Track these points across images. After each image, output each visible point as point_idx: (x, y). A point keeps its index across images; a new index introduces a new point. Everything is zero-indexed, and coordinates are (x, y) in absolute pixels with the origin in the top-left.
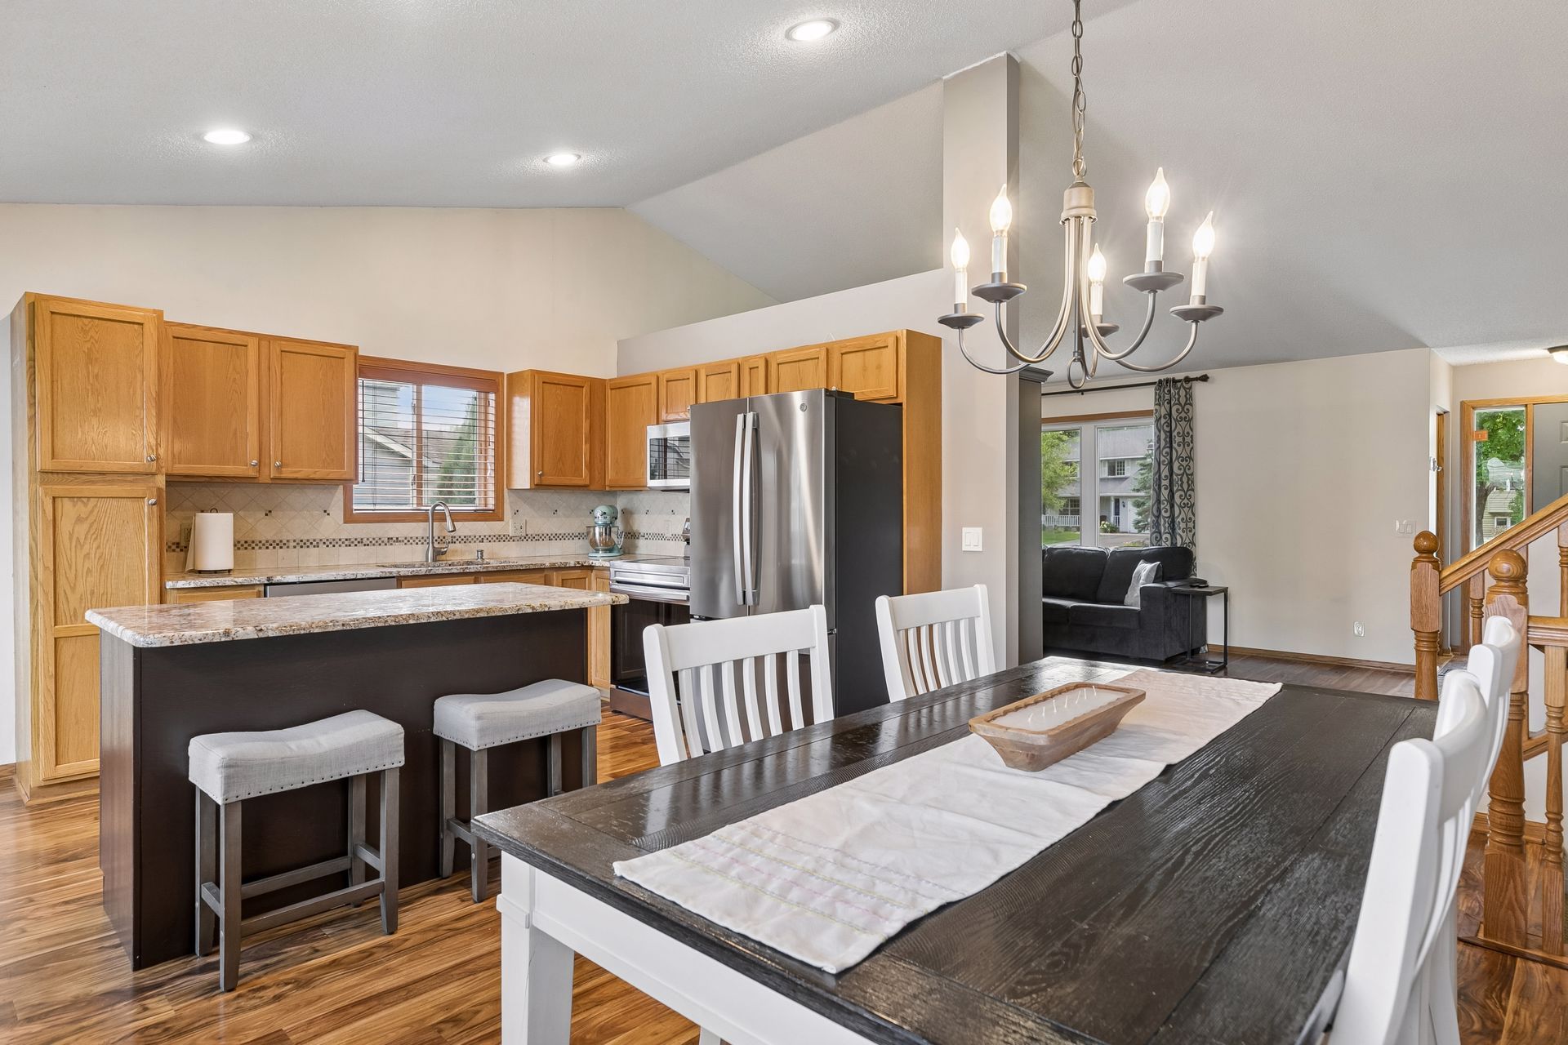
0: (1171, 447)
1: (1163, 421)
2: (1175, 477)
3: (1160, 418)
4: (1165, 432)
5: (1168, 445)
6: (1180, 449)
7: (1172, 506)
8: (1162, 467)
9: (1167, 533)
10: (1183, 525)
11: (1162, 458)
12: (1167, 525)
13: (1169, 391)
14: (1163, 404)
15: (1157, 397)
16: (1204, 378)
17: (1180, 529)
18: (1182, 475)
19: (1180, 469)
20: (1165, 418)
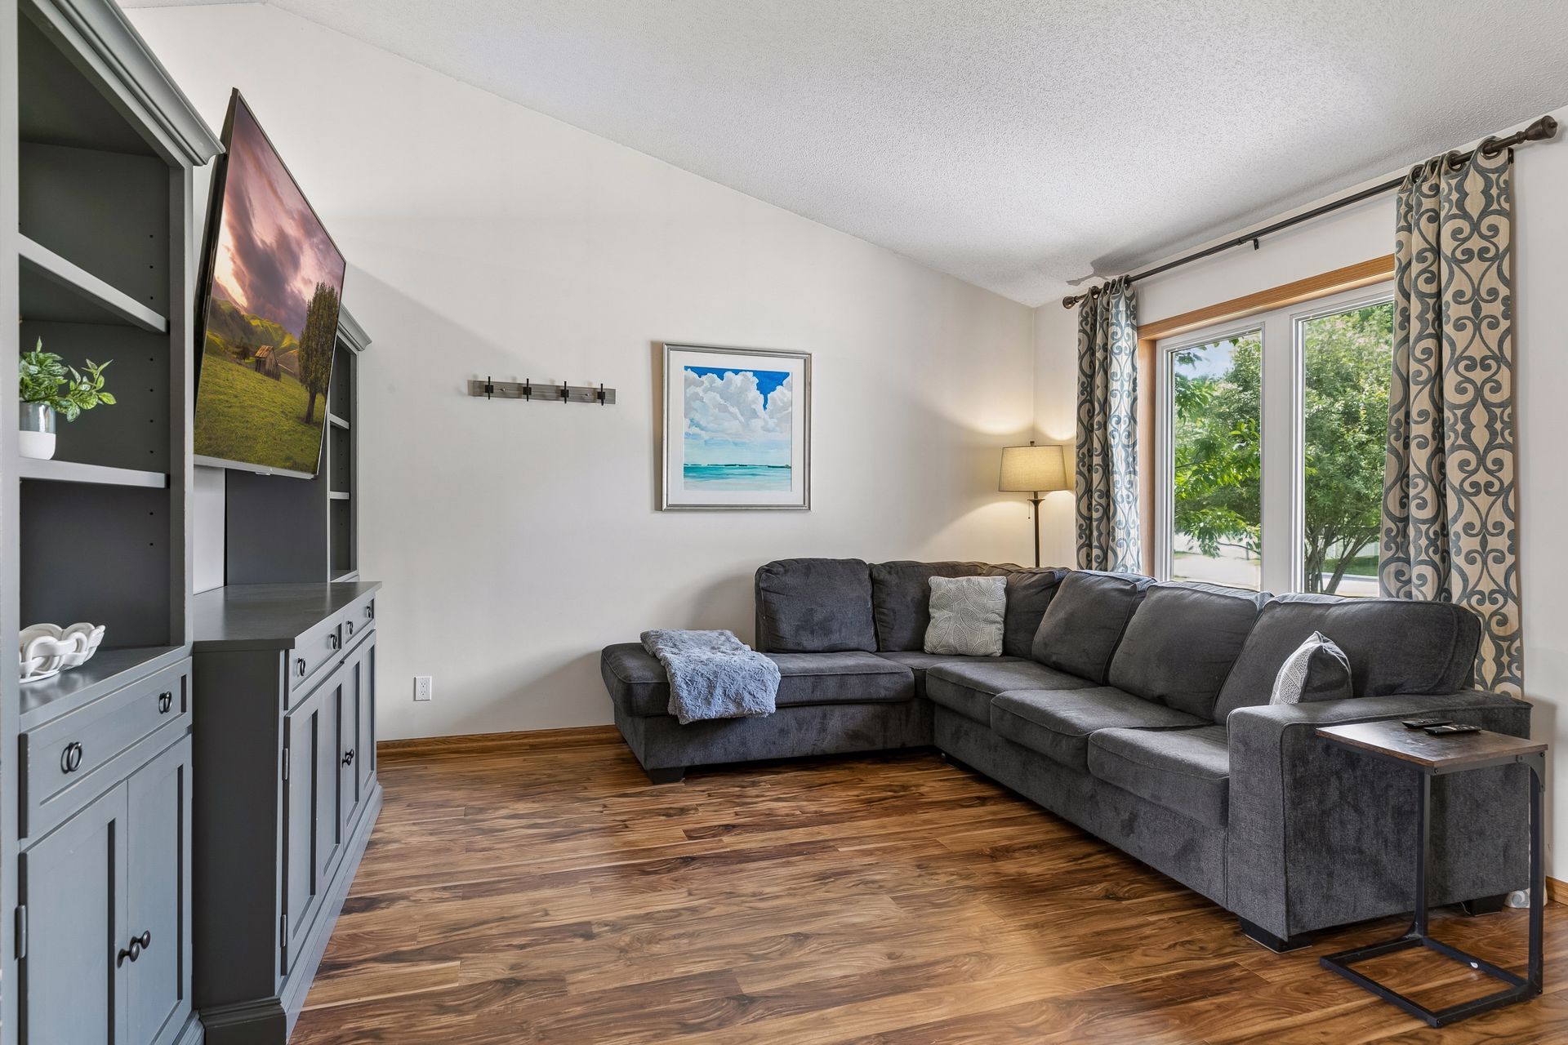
0: (1439, 337)
1: (1416, 268)
2: (1447, 413)
3: (1409, 263)
4: (1422, 296)
5: (1430, 330)
6: (1461, 339)
7: (1441, 495)
8: (1414, 389)
9: (1422, 562)
10: (1469, 543)
11: (1414, 366)
12: (1423, 542)
13: (1436, 189)
14: (1418, 225)
15: (1403, 209)
16: (1544, 130)
17: (1458, 553)
18: (1470, 406)
19: (1461, 390)
20: (1421, 258)
